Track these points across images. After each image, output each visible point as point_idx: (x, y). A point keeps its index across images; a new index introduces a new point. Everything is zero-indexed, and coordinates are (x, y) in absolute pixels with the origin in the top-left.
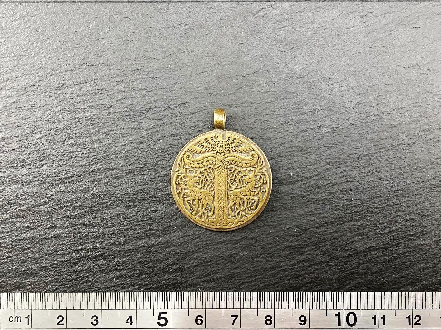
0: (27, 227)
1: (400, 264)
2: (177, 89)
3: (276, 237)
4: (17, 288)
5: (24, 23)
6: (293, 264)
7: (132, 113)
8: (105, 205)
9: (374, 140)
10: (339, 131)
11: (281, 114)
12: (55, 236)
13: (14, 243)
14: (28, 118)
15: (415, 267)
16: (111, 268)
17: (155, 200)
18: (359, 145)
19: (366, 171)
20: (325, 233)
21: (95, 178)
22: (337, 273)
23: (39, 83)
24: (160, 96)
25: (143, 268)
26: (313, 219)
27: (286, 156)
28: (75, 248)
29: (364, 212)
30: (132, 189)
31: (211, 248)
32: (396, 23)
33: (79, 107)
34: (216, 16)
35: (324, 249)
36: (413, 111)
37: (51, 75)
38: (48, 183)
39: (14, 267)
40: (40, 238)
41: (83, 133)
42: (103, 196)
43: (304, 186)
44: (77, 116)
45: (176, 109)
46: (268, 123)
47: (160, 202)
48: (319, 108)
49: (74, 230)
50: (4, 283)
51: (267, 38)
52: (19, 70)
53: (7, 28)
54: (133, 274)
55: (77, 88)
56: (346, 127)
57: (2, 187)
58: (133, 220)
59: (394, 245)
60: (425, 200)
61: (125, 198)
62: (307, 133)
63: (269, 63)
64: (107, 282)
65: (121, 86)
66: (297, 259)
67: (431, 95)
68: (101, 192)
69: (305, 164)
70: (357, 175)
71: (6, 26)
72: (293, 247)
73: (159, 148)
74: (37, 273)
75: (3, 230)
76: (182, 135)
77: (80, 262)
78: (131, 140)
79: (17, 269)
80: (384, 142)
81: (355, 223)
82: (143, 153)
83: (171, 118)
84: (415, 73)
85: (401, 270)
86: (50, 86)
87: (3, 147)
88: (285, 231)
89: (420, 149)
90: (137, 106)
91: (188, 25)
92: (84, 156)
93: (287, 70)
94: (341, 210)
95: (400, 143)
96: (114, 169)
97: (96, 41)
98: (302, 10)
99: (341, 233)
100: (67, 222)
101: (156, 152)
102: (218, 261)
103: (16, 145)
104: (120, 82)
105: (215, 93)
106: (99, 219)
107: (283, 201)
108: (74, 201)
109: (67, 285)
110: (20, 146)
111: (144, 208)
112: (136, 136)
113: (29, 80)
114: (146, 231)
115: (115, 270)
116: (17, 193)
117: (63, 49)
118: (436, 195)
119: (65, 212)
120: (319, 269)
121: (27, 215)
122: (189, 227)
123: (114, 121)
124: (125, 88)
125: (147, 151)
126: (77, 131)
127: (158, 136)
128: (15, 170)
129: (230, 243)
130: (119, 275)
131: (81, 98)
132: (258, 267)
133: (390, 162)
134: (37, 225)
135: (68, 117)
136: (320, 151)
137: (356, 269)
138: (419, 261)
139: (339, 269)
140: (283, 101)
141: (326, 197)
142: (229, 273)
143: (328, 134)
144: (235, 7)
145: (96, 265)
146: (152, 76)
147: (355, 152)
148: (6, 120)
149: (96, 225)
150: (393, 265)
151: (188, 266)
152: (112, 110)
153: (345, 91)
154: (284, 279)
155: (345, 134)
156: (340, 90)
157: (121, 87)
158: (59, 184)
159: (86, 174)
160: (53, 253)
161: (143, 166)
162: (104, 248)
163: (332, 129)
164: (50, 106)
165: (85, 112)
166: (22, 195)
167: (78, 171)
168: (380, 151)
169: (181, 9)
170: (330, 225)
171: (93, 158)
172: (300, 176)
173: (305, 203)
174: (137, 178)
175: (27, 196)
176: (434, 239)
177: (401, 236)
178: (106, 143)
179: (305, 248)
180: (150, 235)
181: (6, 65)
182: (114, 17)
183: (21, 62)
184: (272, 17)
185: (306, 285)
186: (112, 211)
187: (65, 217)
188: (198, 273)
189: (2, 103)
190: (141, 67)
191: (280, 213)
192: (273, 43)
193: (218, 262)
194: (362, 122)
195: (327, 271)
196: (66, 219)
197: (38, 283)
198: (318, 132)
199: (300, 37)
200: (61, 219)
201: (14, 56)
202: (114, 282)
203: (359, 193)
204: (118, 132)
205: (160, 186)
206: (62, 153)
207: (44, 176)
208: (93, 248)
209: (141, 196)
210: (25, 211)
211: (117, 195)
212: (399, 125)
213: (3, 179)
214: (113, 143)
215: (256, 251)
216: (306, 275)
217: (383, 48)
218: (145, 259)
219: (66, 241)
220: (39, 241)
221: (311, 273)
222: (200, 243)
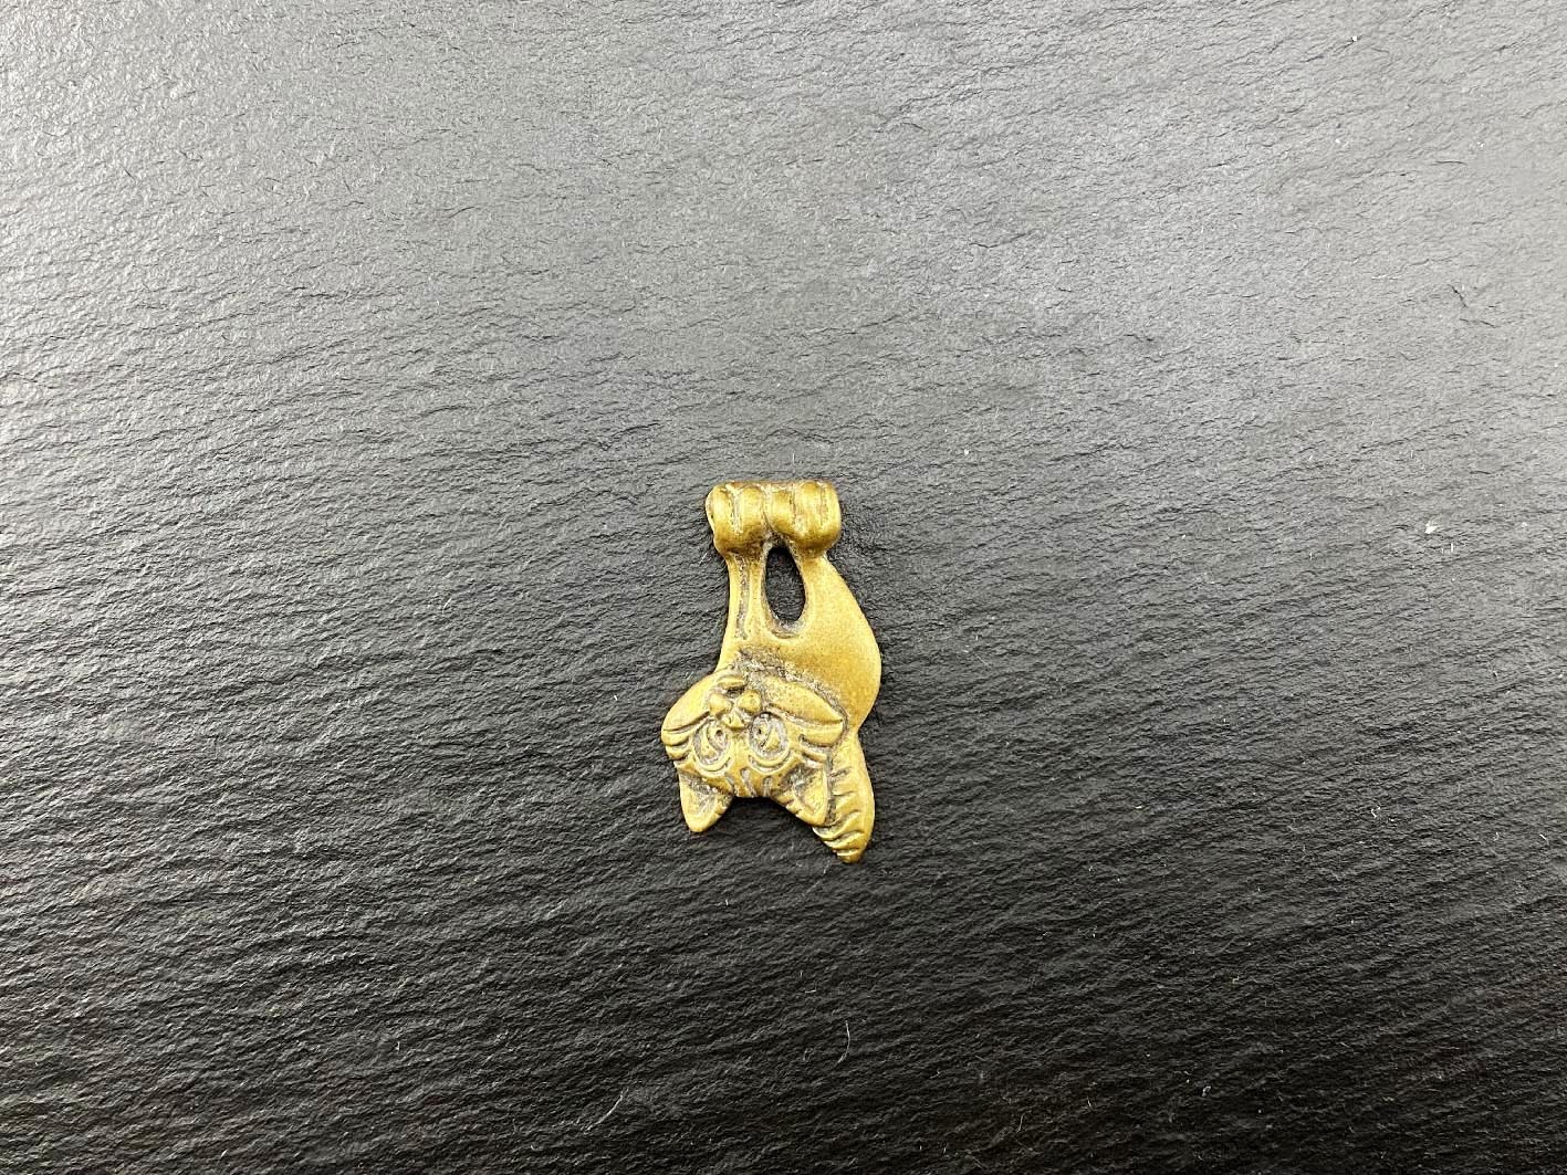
0: (92, 862)
1: (1400, 987)
2: (618, 378)
3: (966, 894)
4: (53, 1080)
5: (89, 148)
6: (1029, 989)
7: (462, 461)
8: (365, 785)
9: (1304, 554)
10: (1184, 523)
11: (983, 464)
12: (190, 895)
13: (45, 921)
14: (98, 480)
15: (1455, 1000)
16: (388, 1007)
17: (543, 767)
18: (1257, 569)
19: (1279, 661)
20: (1139, 879)
21: (332, 688)
22: (1180, 1020)
23: (139, 359)
24: (559, 400)
25: (500, 1007)
26: (1098, 831)
27: (1001, 611)
28: (261, 937)
29: (1273, 805)
30: (461, 727)
31: (738, 936)
32: (1378, 146)
33: (276, 442)
34: (756, 126)
35: (1135, 935)
36: (1441, 451)
37: (180, 330)
38: (170, 707)
39: (46, 1006)
40: (135, 901)
41: (293, 532)
42: (359, 751)
43: (1063, 715)
44: (270, 470)
45: (615, 445)
46: (937, 492)
47: (561, 770)
48: (1113, 442)
49: (258, 873)
50: (8, 1064)
51: (930, 200)
52: (69, 311)
53: (26, 167)
54: (466, 1028)
55: (271, 375)
56: (1207, 507)
57: (8, 722)
58: (466, 837)
59: (1380, 922)
60: (1485, 761)
61: (437, 758)
62: (1071, 529)
63: (937, 288)
64: (371, 1056)
65: (424, 369)
66: (1042, 974)
67: (1503, 397)
68: (352, 738)
69: (1065, 636)
70: (1248, 675)
71: (23, 160)
72: (1028, 931)
73: (557, 581)
74: (126, 1028)
75: (7, 872)
76: (638, 536)
77: (277, 986)
78: (461, 556)
79: (56, 1011)
80: (1341, 561)
81: (1244, 845)
82: (500, 602)
83: (599, 476)
84: (1445, 320)
85: (1406, 1008)
86: (175, 368)
87: (9, 582)
88: (1000, 871)
89: (1466, 584)
90: (480, 437)
91: (658, 155)
92: (296, 613)
93: (1000, 310)
94: (1193, 797)
95: (1398, 561)
96: (397, 657)
97: (337, 210)
98: (1052, 103)
99: (1196, 879)
100: (234, 845)
101: (547, 597)
102: (764, 979)
103: (56, 573)
104: (421, 354)
105: (753, 391)
106: (345, 832)
107: (992, 768)
108: (257, 770)
109: (228, 1067)
110: (72, 578)
111: (504, 795)
112: (474, 543)
113: (104, 346)
114: (508, 877)
115: (399, 1015)
116: (56, 742)
117: (221, 239)
118: (1527, 746)
119: (225, 811)
120: (1120, 1008)
121: (93, 821)
122: (664, 859)
123: (400, 488)
124: (438, 372)
125: (515, 594)
126: (270, 525)
127: (554, 543)
128: (49, 661)
129: (807, 918)
130: (417, 1031)
131: (284, 409)
132: (907, 1001)
133: (1363, 628)
134: (127, 853)
135: (237, 474)
136: (1120, 591)
137: (1249, 1008)
138: (1467, 976)
139: (1189, 1007)
140: (987, 416)
141: (1141, 753)
142: (801, 1026)
143: (1144, 533)
144: (820, 95)
145: (333, 998)
146: (532, 331)
147: (1240, 595)
148: (19, 488)
149: (333, 854)
150: (1380, 993)
151: (659, 1000)
152: (392, 449)
153: (1205, 382)
154: (996, 1044)
155: (1205, 535)
156: (1184, 379)
157: (423, 372)
158: (205, 712)
159: (298, 675)
160: (183, 953)
161: (500, 646)
162: (361, 938)
163: (1161, 516)
164: (175, 438)
165: (297, 458)
166: (75, 749)
167: (274, 663)
168: (1326, 590)
169: (632, 103)
170: (1156, 850)
171: (325, 617)
172: (1052, 679)
173: (1068, 773)
174: (478, 688)
175: (92, 753)
176: (1521, 900)
177: (1404, 888)
178: (371, 565)
179: (1070, 933)
180: (526, 888)
181: (22, 295)
182: (401, 128)
183: (73, 283)
184: (947, 129)
185: (1076, 1065)
186: (390, 804)
187: (227, 827)
188: (693, 1024)
189: (7, 426)
190: (495, 303)
191: (981, 811)
192: (954, 218)
193: (764, 986)
194: (1260, 490)
195: (1148, 1013)
196: (228, 835)
197: (129, 1059)
198: (1110, 526)
199: (1044, 196)
200: (211, 833)
201: (51, 263)
202: (394, 1057)
203: (1256, 737)
204: (413, 527)
205: (560, 716)
206: (216, 600)
207: (150, 683)
208: (322, 937)
209: (491, 753)
210: (86, 806)
211: (408, 747)
212: (1395, 501)
213: (9, 693)
214: (395, 564)
215: (899, 945)
216: (1073, 1029)
217: (1331, 235)
218: (507, 975)
219: (229, 911)
220: (135, 913)
221: (1090, 1021)
222: (698, 919)
